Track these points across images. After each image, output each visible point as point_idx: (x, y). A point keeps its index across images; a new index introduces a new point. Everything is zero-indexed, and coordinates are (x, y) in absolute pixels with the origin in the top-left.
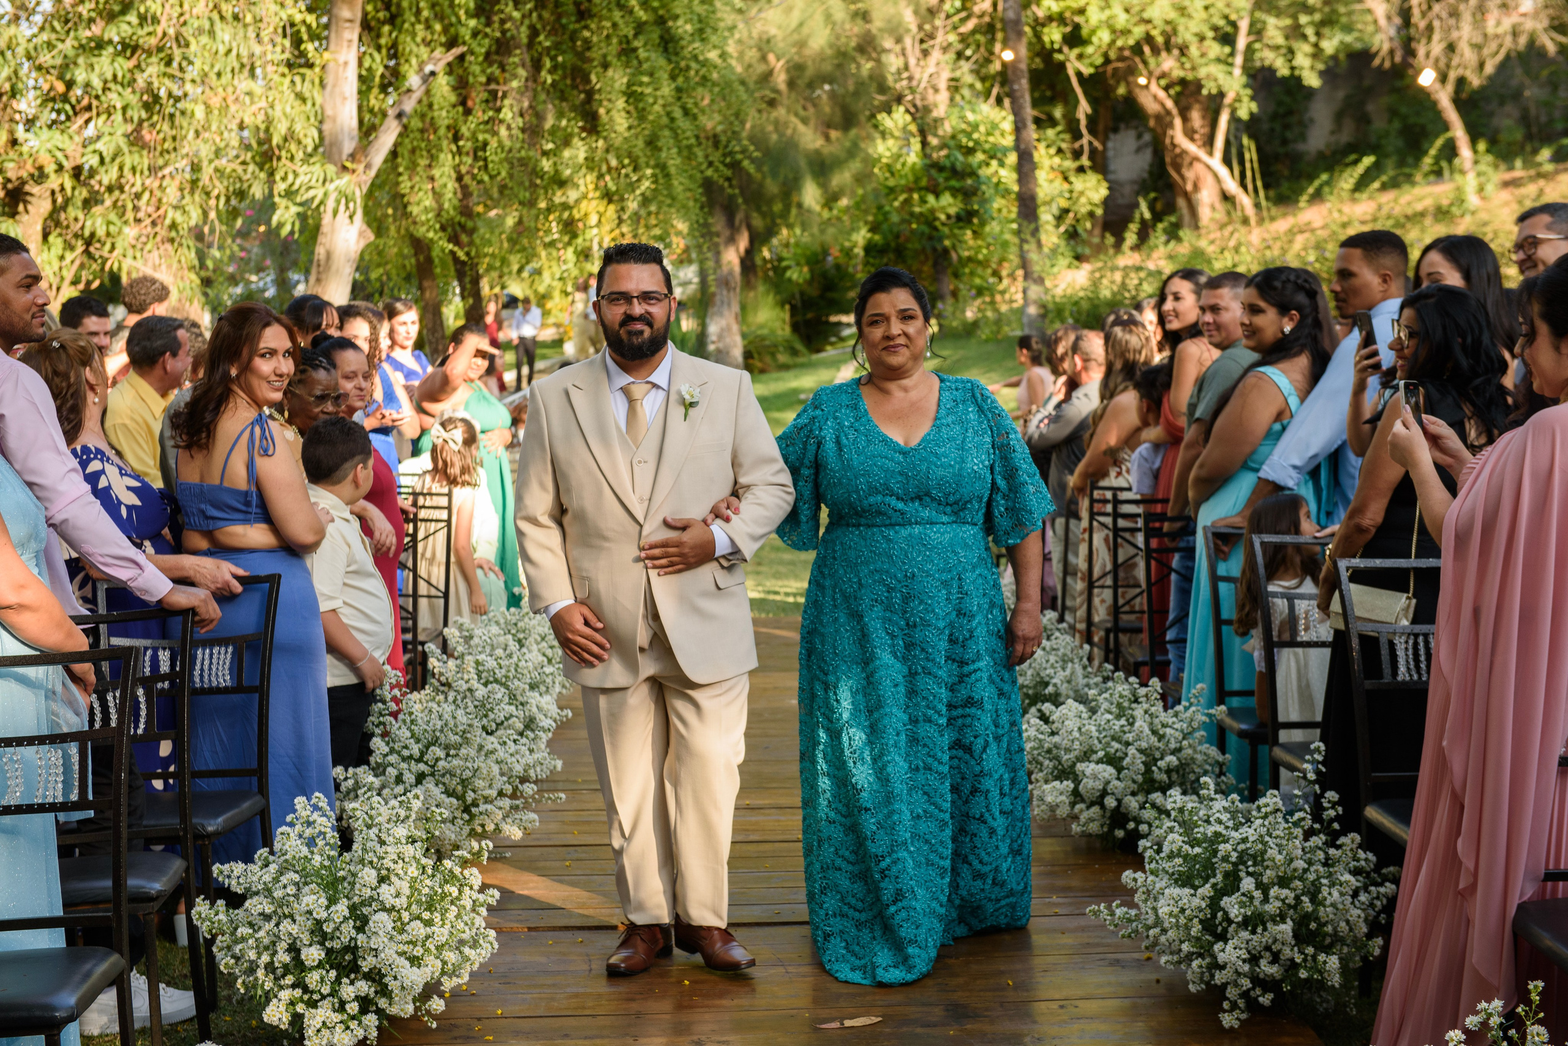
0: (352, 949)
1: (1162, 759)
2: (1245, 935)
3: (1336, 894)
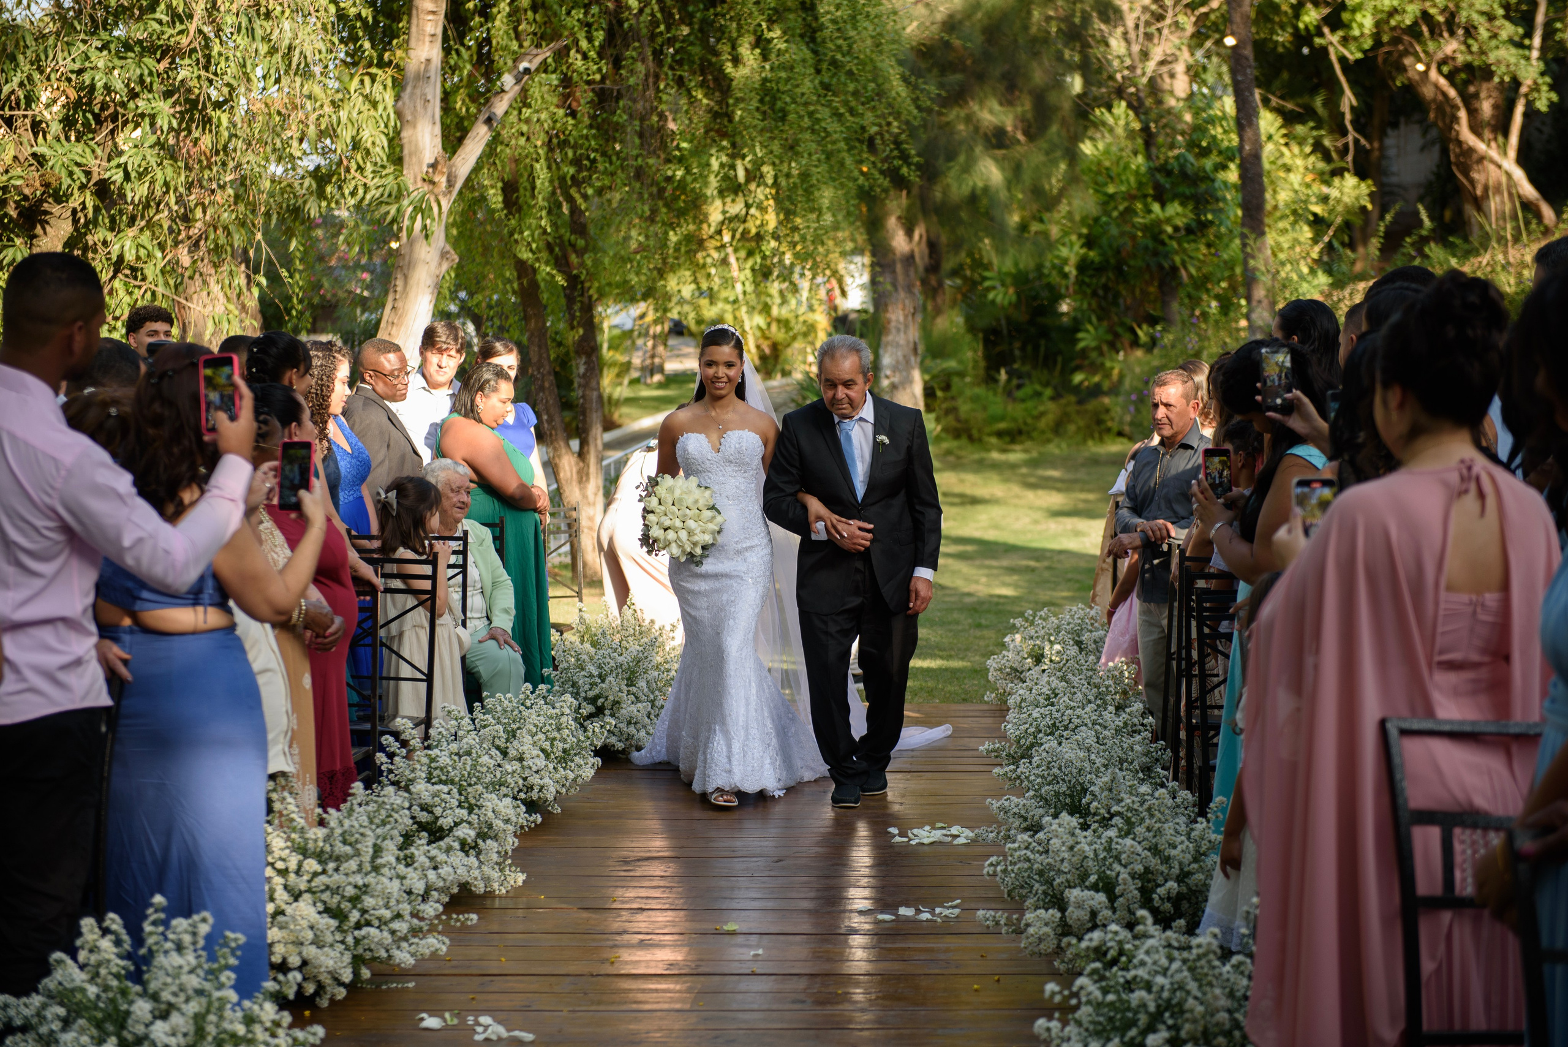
1: (1163, 885)
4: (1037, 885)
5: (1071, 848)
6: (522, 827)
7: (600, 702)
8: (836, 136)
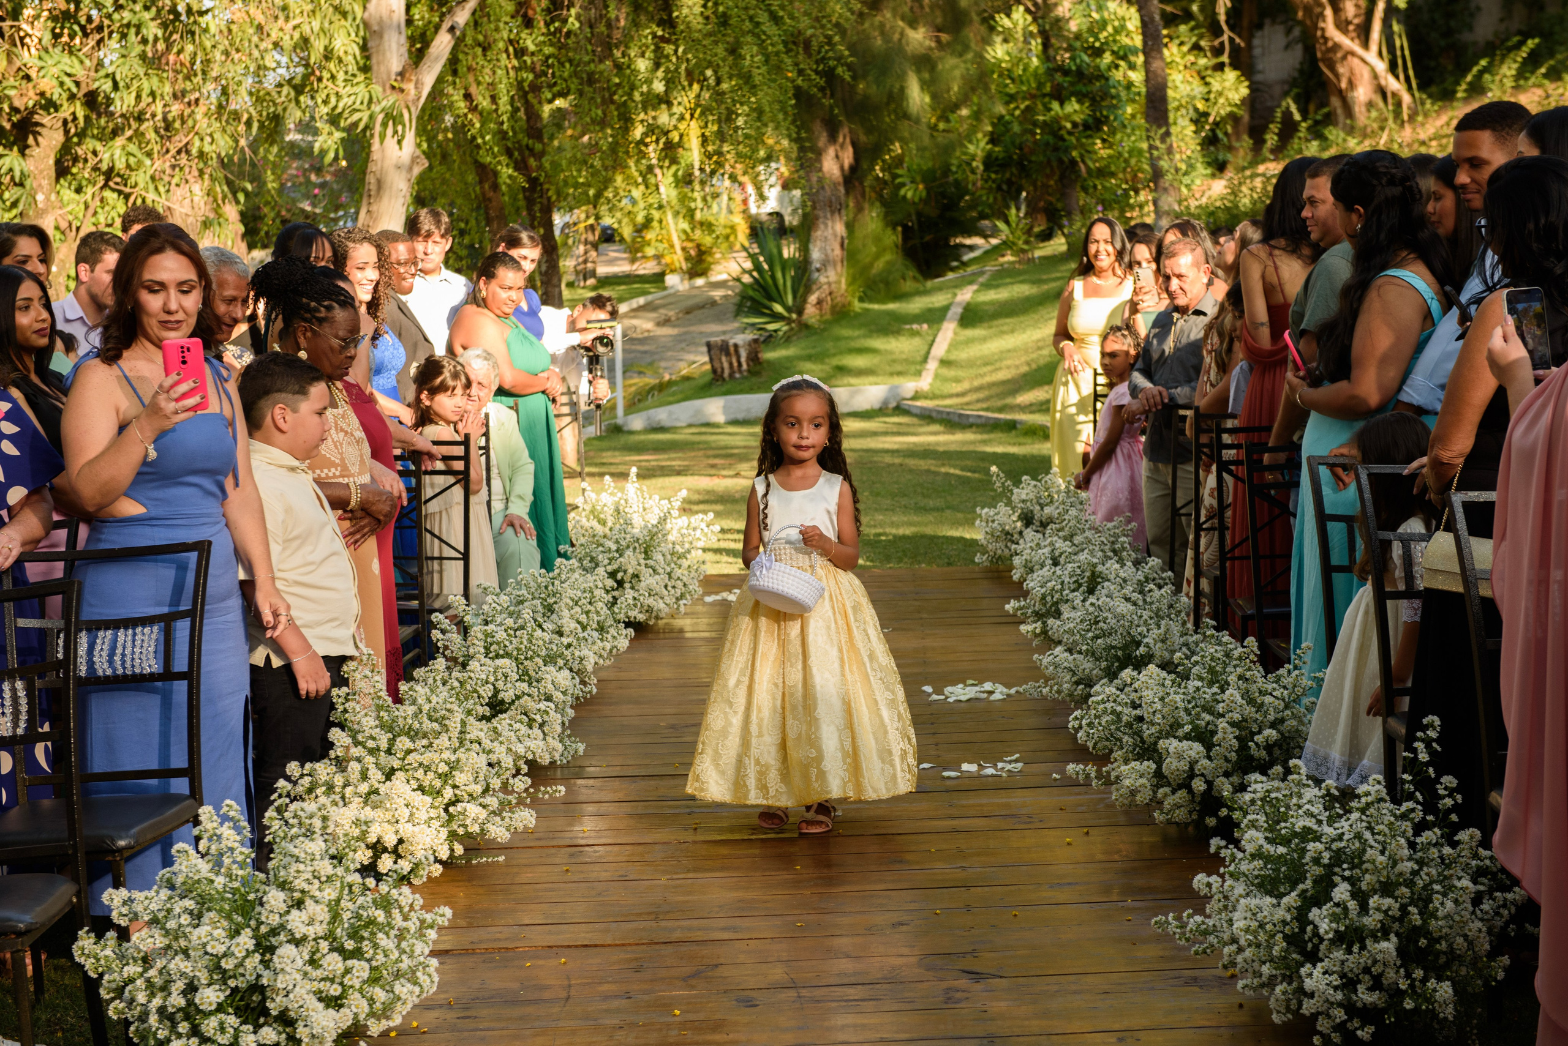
0: (257, 988)
1: (1259, 732)
2: (1339, 954)
3: (1449, 905)
4: (1126, 738)
5: (1162, 699)
6: (578, 698)
7: (619, 576)
8: (776, 39)
